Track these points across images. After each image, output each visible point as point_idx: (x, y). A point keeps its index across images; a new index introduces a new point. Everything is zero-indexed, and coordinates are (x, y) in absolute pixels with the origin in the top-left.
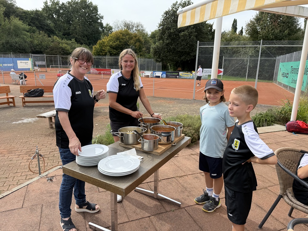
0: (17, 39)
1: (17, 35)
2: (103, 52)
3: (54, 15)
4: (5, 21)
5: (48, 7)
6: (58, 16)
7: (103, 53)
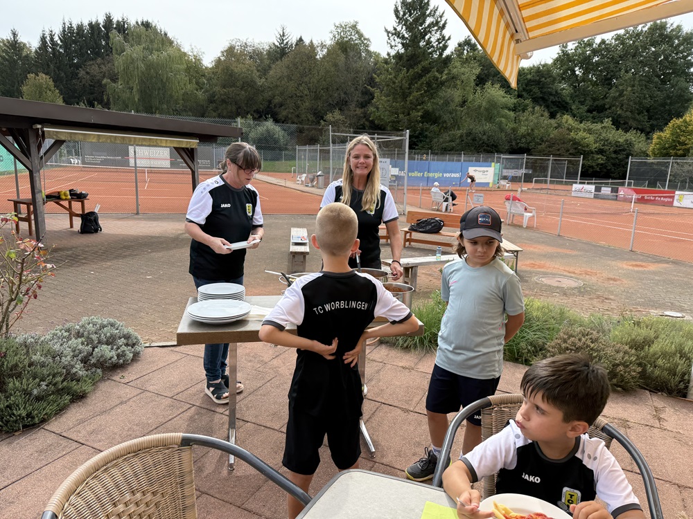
0: (488, 126)
1: (490, 119)
2: (678, 148)
3: (577, 69)
4: (475, 93)
5: (568, 55)
6: (586, 72)
7: (679, 150)
